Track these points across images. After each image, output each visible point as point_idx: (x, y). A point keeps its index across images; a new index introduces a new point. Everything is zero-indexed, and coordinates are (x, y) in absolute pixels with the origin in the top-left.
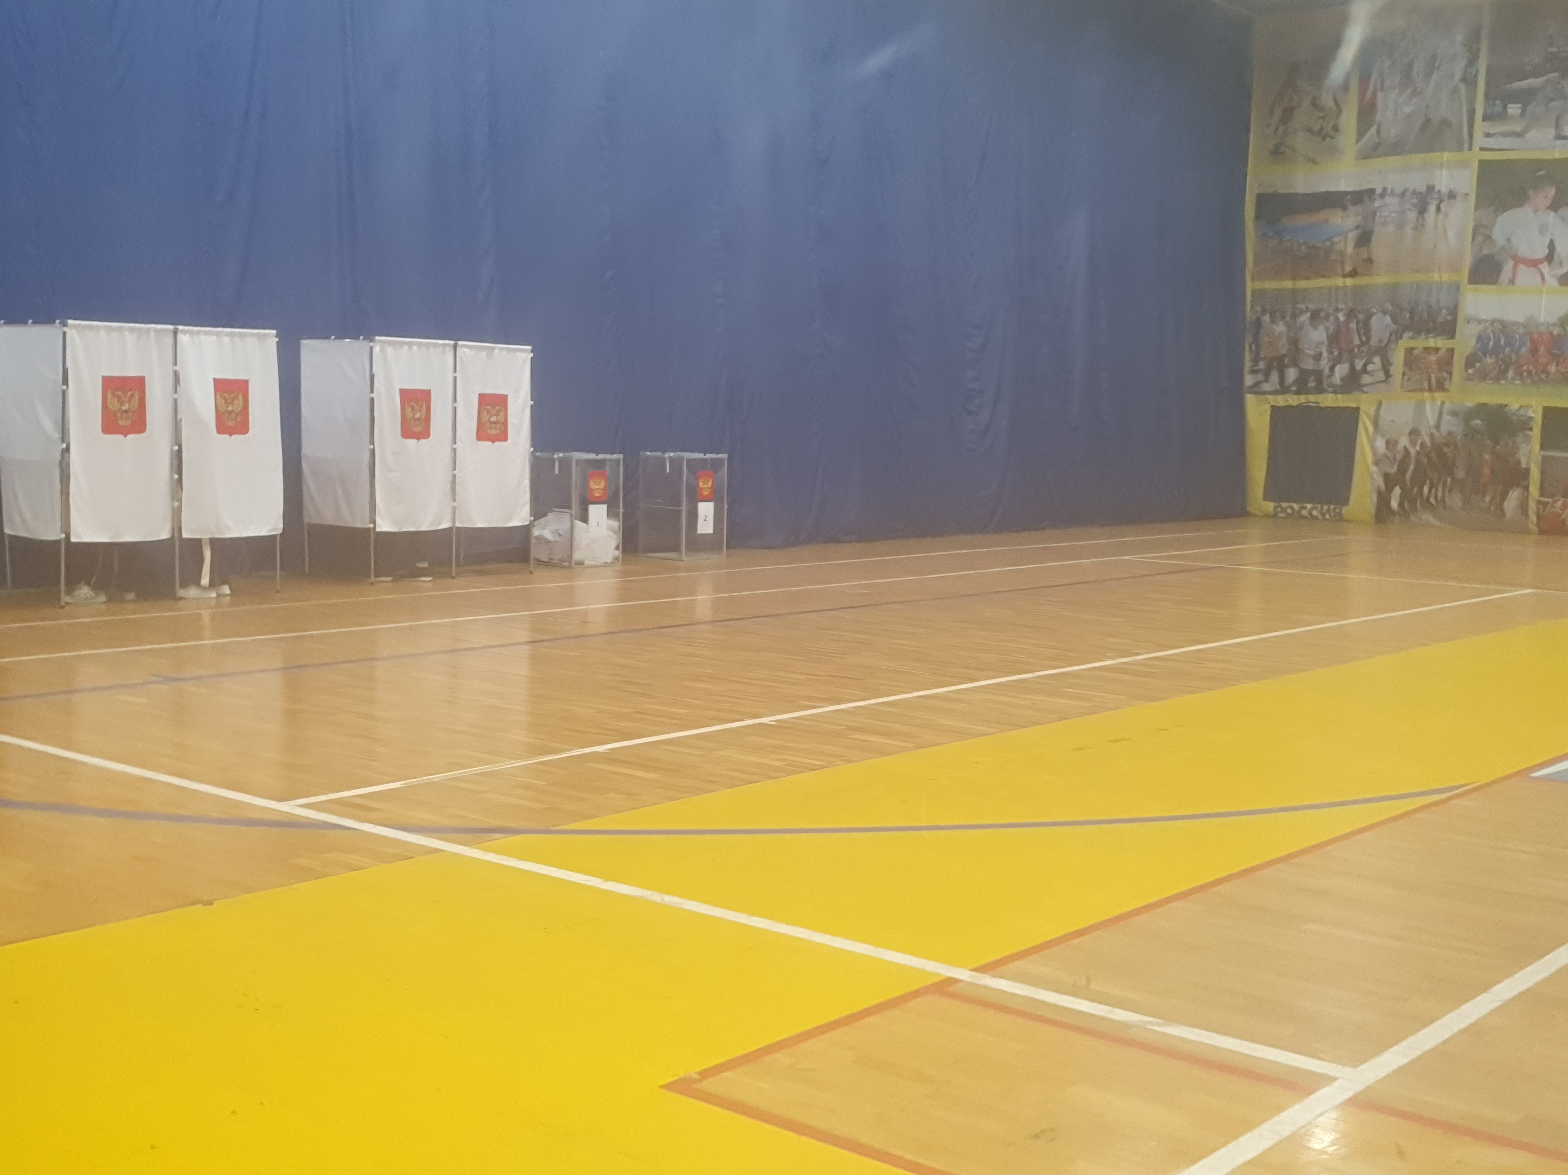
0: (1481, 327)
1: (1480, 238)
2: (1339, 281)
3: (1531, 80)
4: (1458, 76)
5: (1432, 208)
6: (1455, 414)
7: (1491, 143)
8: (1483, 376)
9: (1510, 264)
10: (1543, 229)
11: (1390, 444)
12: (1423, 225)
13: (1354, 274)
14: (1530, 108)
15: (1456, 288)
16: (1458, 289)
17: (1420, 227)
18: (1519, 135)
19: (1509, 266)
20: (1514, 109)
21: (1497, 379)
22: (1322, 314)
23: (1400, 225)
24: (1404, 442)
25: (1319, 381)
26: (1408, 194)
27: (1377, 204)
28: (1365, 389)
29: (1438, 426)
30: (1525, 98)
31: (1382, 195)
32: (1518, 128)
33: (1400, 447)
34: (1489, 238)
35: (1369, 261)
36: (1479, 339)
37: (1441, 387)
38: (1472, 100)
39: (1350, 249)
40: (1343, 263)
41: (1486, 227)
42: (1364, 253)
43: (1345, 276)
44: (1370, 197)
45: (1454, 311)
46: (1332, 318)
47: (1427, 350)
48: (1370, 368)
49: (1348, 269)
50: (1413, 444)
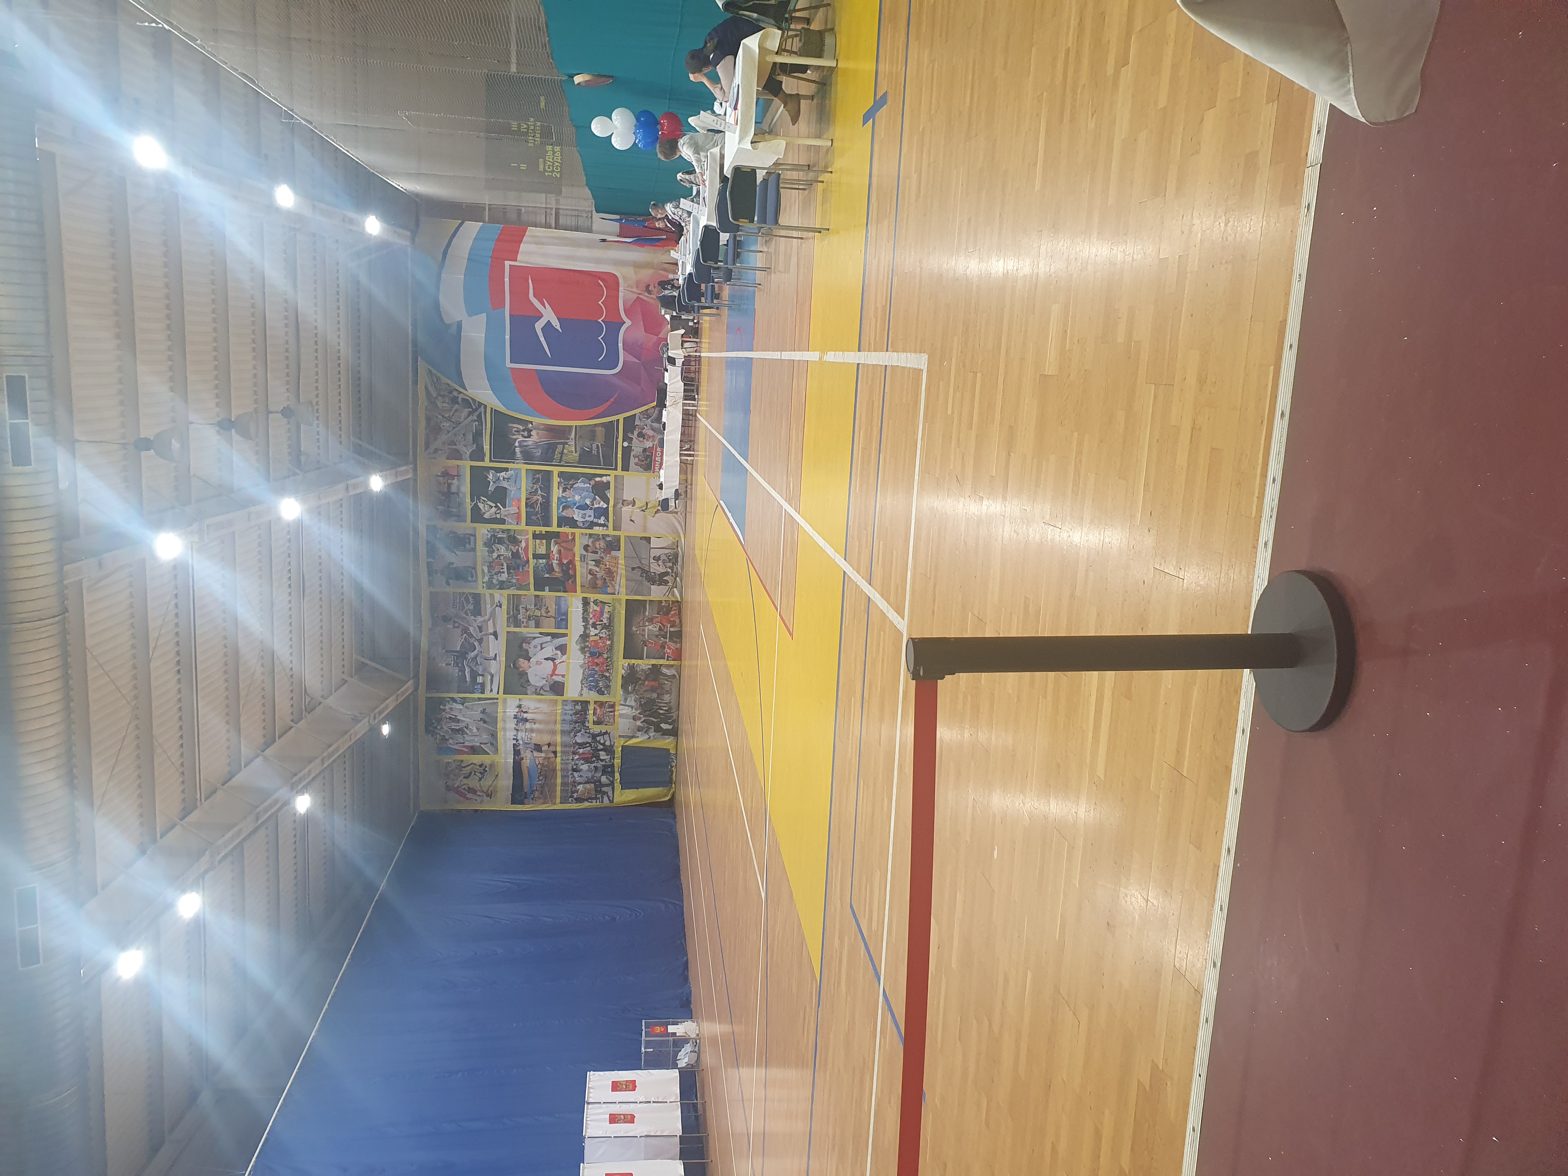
0: (585, 689)
1: (542, 692)
2: (558, 760)
3: (466, 673)
4: (461, 707)
5: (525, 715)
6: (626, 699)
7: (495, 690)
8: (608, 687)
9: (554, 677)
10: (538, 663)
11: (639, 729)
12: (533, 719)
13: (555, 753)
14: (480, 673)
15: (565, 702)
16: (565, 701)
17: (534, 721)
18: (492, 676)
19: (555, 678)
20: (480, 679)
21: (610, 681)
22: (575, 767)
23: (532, 731)
24: (639, 723)
25: (608, 766)
26: (517, 728)
27: (521, 742)
28: (612, 744)
29: (632, 707)
30: (474, 674)
31: (517, 740)
32: (489, 677)
33: (641, 725)
34: (542, 688)
35: (549, 745)
36: (590, 689)
37: (613, 706)
38: (474, 699)
39: (543, 755)
40: (549, 758)
41: (536, 689)
42: (545, 748)
43: (556, 757)
44: (517, 746)
45: (576, 702)
46: (577, 762)
47: (594, 714)
48: (602, 741)
49: (553, 755)
50: (640, 718)
